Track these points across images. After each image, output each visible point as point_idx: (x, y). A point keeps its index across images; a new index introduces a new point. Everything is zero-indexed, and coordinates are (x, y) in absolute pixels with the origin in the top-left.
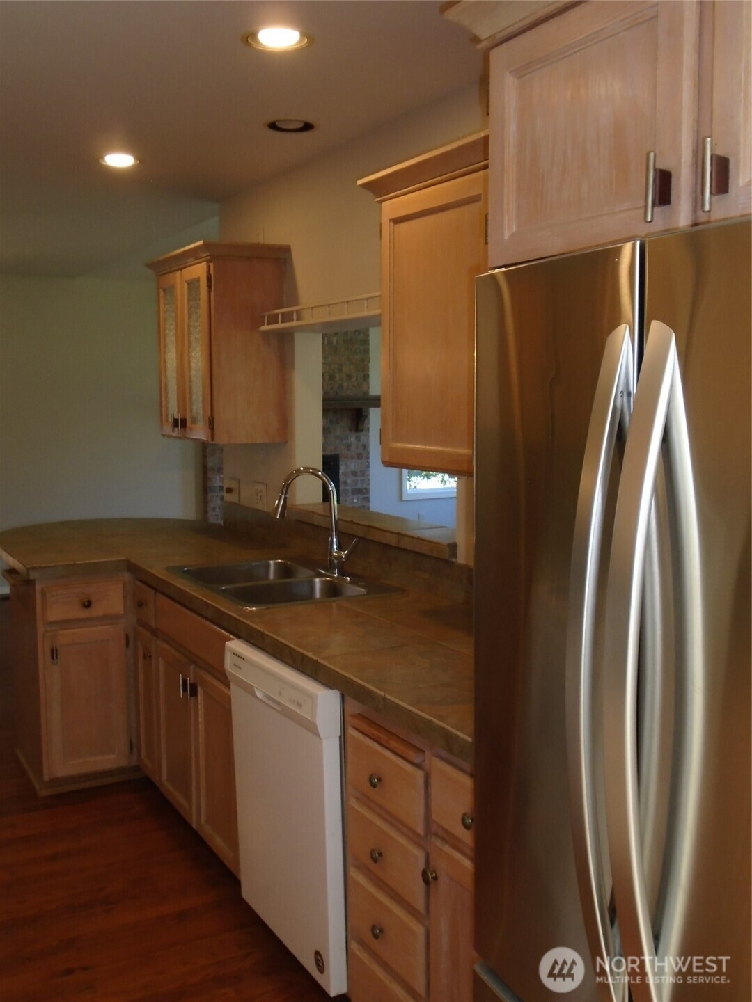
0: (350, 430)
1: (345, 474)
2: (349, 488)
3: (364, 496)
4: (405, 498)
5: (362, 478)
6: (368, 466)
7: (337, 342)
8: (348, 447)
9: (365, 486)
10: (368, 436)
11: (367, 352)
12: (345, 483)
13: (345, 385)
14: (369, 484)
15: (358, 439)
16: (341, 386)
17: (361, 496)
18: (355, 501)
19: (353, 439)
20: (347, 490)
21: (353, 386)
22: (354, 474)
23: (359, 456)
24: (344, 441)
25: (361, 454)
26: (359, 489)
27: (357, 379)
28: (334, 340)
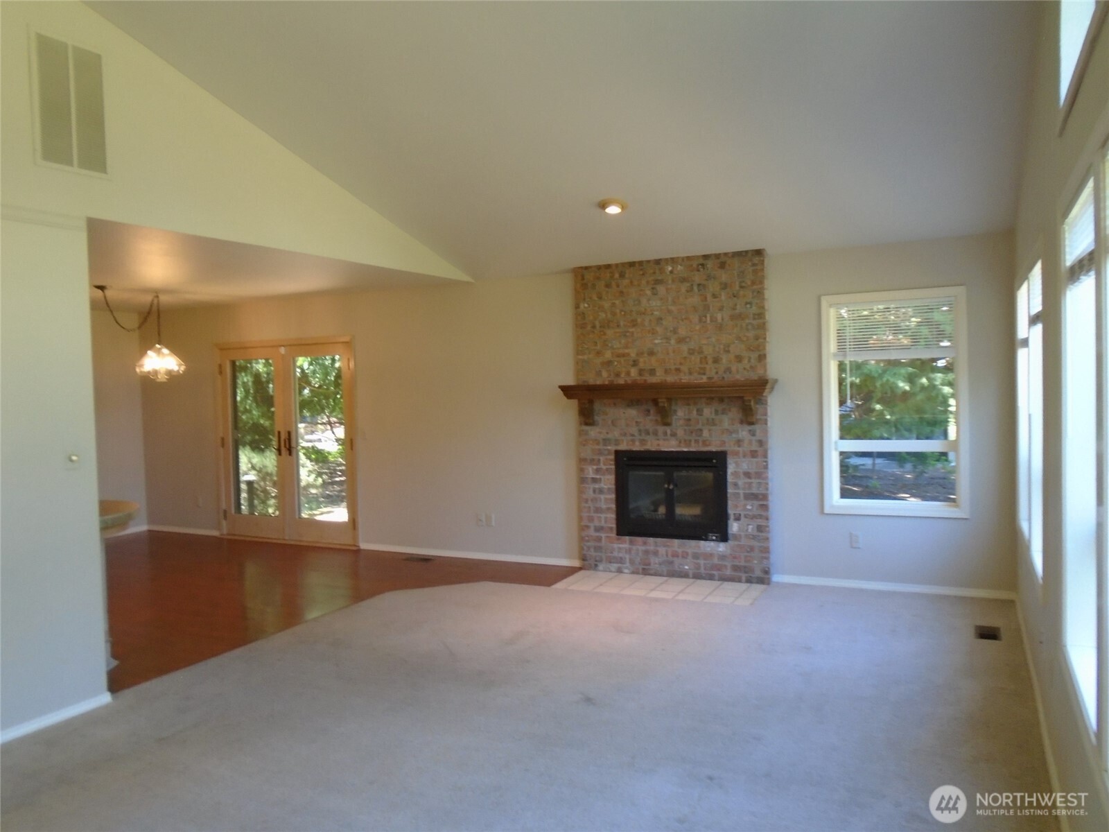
0: (742, 422)
1: (735, 474)
2: (741, 492)
3: (761, 503)
4: (827, 510)
5: (758, 481)
6: (766, 467)
7: (723, 319)
8: (739, 442)
9: (762, 491)
10: (766, 432)
11: (763, 327)
12: (736, 485)
13: (734, 369)
14: (767, 489)
15: (753, 433)
16: (728, 370)
17: (756, 503)
18: (749, 507)
19: (743, 432)
20: (738, 494)
21: (745, 369)
22: (747, 475)
23: (754, 454)
24: (734, 435)
25: (756, 451)
26: (753, 494)
27: (749, 361)
28: (719, 316)
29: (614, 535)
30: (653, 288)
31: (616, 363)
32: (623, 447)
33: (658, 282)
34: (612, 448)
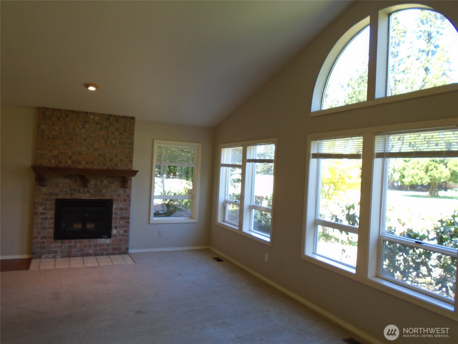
0: (120, 187)
1: (116, 209)
2: (118, 216)
3: (127, 221)
4: (151, 222)
5: (126, 211)
6: (130, 206)
7: (115, 143)
8: (119, 195)
9: (127, 215)
10: (130, 192)
11: (132, 148)
12: (116, 214)
13: (119, 164)
14: (129, 215)
15: (125, 192)
16: (116, 165)
17: (125, 221)
18: (121, 223)
19: (121, 191)
21: (123, 165)
22: (121, 209)
23: (125, 200)
24: (117, 193)
25: (126, 199)
26: (123, 217)
27: (126, 162)
28: (114, 142)
29: (52, 240)
30: (83, 125)
31: (60, 157)
32: (61, 197)
33: (86, 122)
34: (54, 197)
